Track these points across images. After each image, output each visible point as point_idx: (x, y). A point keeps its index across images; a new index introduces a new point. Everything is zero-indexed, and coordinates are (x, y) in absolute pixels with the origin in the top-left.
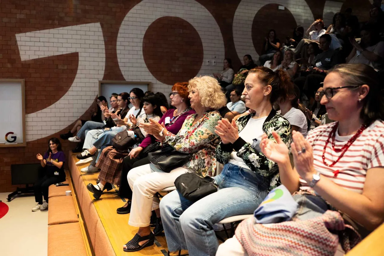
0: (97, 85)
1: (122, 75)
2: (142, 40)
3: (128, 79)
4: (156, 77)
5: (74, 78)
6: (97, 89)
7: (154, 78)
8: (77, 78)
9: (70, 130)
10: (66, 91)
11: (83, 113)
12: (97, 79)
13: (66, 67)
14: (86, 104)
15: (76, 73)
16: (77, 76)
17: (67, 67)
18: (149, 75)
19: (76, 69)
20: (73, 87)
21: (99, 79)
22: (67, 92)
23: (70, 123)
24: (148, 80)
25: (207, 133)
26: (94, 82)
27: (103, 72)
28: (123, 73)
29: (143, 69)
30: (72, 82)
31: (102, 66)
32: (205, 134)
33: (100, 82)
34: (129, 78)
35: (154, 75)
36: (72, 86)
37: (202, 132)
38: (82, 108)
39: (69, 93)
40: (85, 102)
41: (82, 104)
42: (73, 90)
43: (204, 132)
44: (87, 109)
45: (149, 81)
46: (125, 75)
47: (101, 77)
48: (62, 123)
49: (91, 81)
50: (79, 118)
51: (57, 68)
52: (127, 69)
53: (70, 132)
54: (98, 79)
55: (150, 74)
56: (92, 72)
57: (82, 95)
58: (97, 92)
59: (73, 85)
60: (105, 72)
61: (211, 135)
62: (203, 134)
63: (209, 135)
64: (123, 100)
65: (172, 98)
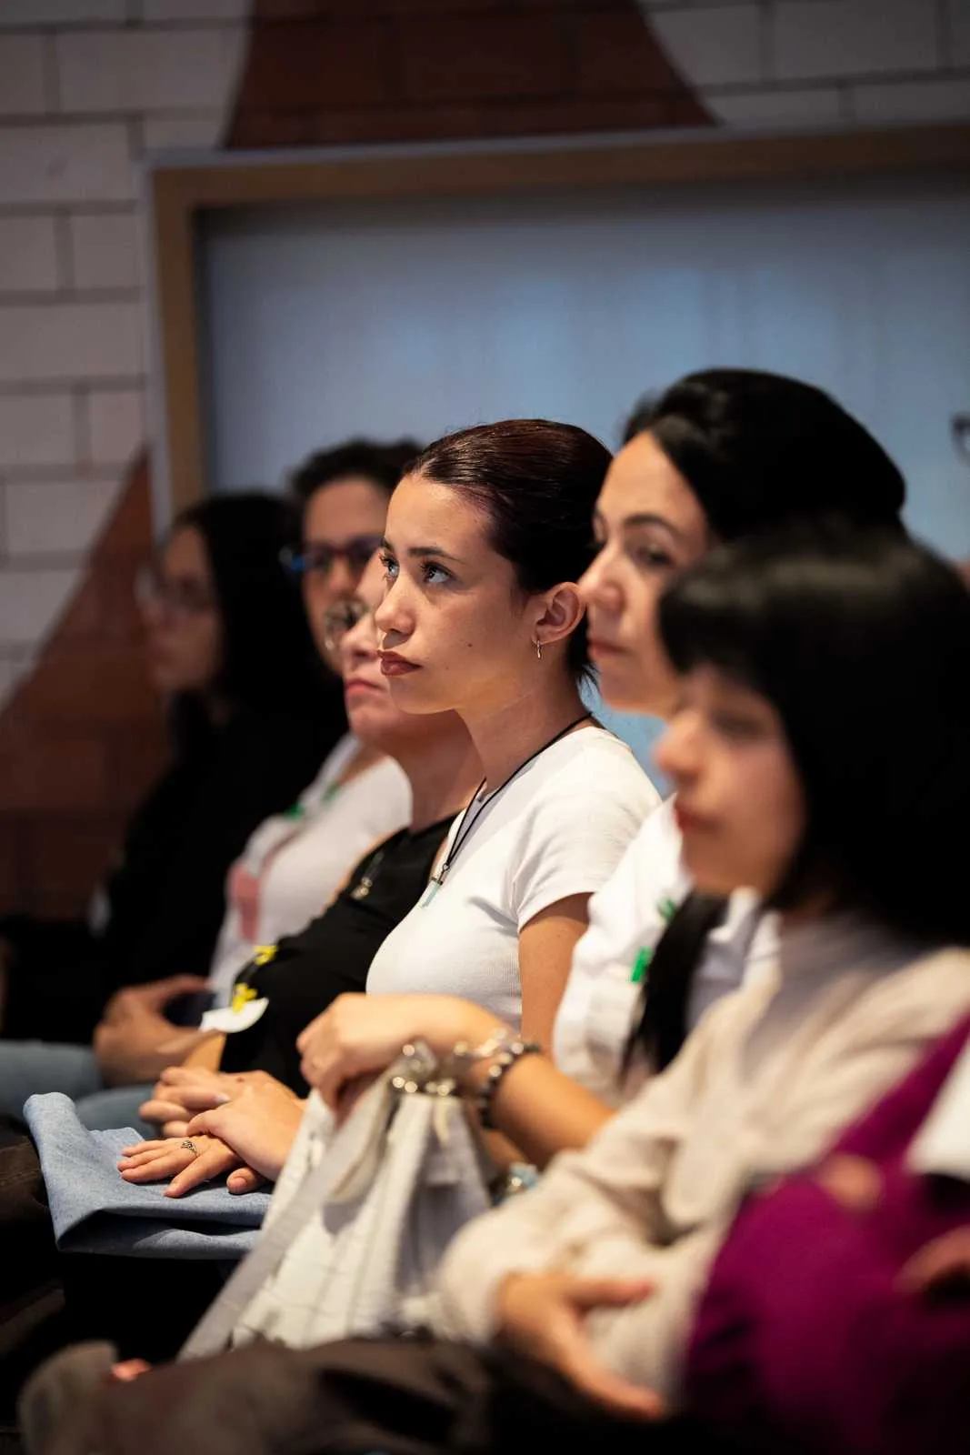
6: (129, 342)
12: (120, 134)
33: (167, 180)
54: (134, 121)
58: (132, 401)
64: (501, 572)
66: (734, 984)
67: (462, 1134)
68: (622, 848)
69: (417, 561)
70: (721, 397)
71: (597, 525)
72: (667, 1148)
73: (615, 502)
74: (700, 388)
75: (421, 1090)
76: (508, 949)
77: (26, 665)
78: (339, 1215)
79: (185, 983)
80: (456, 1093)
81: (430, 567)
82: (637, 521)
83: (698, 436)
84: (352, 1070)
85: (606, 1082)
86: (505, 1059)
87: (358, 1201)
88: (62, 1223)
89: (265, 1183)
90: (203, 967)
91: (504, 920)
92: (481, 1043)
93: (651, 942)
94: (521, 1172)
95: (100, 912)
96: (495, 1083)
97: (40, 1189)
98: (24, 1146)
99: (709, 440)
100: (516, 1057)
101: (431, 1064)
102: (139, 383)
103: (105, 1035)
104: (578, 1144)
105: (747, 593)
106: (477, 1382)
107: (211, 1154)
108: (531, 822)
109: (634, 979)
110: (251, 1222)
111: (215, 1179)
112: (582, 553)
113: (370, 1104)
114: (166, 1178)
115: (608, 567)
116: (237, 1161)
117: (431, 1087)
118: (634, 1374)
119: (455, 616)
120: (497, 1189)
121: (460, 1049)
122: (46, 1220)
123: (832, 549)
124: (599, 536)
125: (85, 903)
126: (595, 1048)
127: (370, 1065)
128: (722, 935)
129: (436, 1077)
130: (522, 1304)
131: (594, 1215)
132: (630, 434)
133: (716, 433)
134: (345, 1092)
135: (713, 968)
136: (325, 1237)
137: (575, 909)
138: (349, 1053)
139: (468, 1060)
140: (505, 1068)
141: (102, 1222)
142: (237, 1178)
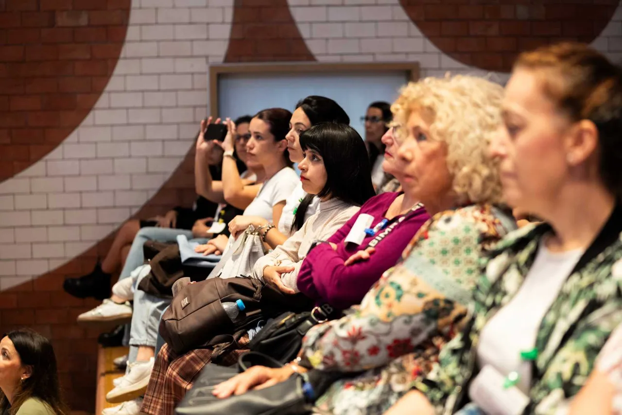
0: (205, 81)
1: (300, 40)
3: (327, 54)
4: (437, 44)
5: (115, 59)
6: (204, 98)
7: (431, 47)
8: (125, 58)
9: (100, 258)
10: (86, 110)
11: (152, 194)
12: (204, 60)
13: (83, 20)
14: (163, 156)
15: (120, 41)
16: (128, 50)
17: (89, 20)
18: (410, 37)
19: (123, 25)
20: (113, 95)
21: (211, 60)
22: (91, 114)
23: (103, 233)
24: (407, 54)
25: (415, 290)
26: (192, 70)
27: (225, 32)
28: (304, 31)
29: (385, 14)
30: (106, 74)
31: (223, 8)
32: (406, 298)
33: (212, 68)
34: (331, 51)
35: (430, 37)
36: (109, 87)
37: (399, 288)
38: (148, 173)
39: (98, 116)
40: (157, 149)
41: (147, 158)
42: (113, 105)
43: (405, 286)
44: (167, 177)
45: (412, 59)
46: (311, 39)
47: (219, 50)
48: (72, 234)
49: (184, 65)
50: (135, 211)
51: (52, 24)
52: (318, 14)
53: (98, 267)
54: (207, 57)
55: (415, 31)
56: (182, 32)
57: (145, 125)
58: (204, 109)
59: (114, 83)
60: (233, 31)
61: (435, 302)
62: (399, 298)
63: (427, 299)
64: (271, 137)
65: (389, 141)
66: (314, 213)
67: (259, 242)
68: (292, 190)
69: (255, 135)
70: (315, 101)
71: (290, 125)
72: (299, 244)
73: (293, 121)
74: (311, 99)
75: (252, 234)
76: (270, 210)
77: (182, 159)
78: (235, 257)
79: (209, 219)
80: (258, 235)
81: (258, 137)
82: (297, 124)
83: (310, 108)
84: (238, 230)
85: (287, 234)
86: (268, 228)
87: (239, 254)
88: (183, 259)
89: (221, 254)
90: (213, 216)
91: (270, 204)
92: (264, 225)
93: (297, 207)
94: (270, 250)
95: (195, 207)
96: (266, 233)
97: (179, 253)
98: (176, 245)
99: (312, 109)
100: (270, 228)
101: (254, 229)
102: (206, 106)
103: (194, 228)
104: (281, 244)
105: (317, 135)
106: (259, 286)
107: (212, 248)
108: (275, 187)
109: (294, 214)
110: (217, 261)
111: (213, 253)
112: (288, 130)
113: (241, 236)
114: (203, 252)
115: (292, 132)
116: (217, 249)
117: (254, 233)
118: (290, 285)
119: (262, 146)
120: (266, 253)
121: (260, 226)
122: (180, 259)
123: (334, 127)
124: (290, 127)
125: (192, 205)
126: (286, 227)
127: (242, 229)
128: (310, 206)
129: (254, 231)
130: (268, 272)
131: (284, 256)
132: (297, 108)
133: (313, 107)
134: (237, 234)
135: (309, 212)
136: (233, 262)
137: (284, 203)
138: (238, 226)
139: (261, 228)
140: (268, 230)
141: (191, 260)
142: (217, 252)
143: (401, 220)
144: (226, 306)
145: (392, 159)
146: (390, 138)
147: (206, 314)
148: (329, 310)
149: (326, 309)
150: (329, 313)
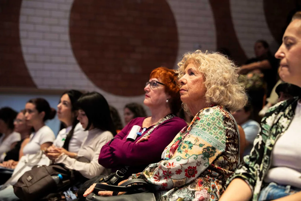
2: (68, 15)
3: (43, 85)
25: (198, 143)
29: (71, 67)
37: (190, 143)
43: (193, 142)
52: (40, 66)
61: (208, 148)
62: (191, 147)
63: (204, 147)
64: (37, 111)
65: (148, 90)
69: (29, 111)
108: (42, 135)
115: (61, 105)
119: (33, 116)
143: (155, 127)
144: (55, 178)
145: (149, 99)
146: (149, 88)
147: (43, 182)
148: (125, 171)
149: (123, 171)
150: (125, 172)
